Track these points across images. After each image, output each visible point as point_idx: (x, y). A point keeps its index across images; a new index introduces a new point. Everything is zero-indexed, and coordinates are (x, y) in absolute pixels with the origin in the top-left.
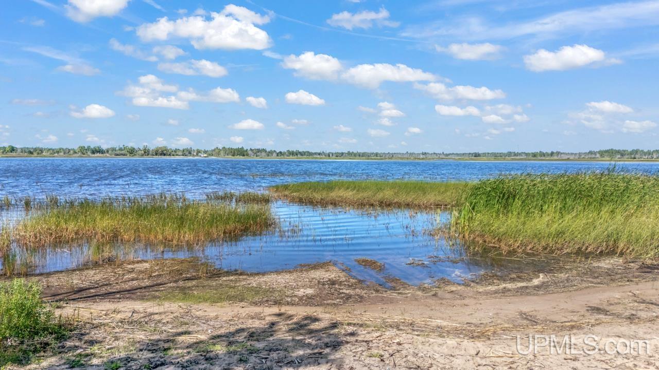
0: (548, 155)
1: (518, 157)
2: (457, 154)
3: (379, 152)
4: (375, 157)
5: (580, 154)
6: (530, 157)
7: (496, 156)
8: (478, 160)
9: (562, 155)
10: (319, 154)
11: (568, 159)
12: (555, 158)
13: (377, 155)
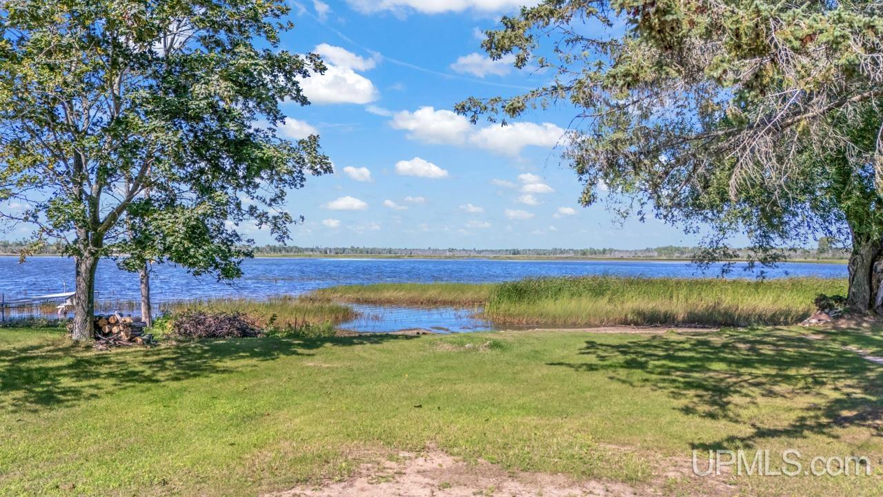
0: (600, 253)
1: (565, 256)
2: (492, 251)
3: (394, 248)
4: (388, 255)
5: (636, 252)
6: (579, 255)
7: (538, 252)
8: (517, 259)
9: (616, 253)
10: (312, 250)
11: (622, 258)
12: (608, 256)
13: (390, 251)
